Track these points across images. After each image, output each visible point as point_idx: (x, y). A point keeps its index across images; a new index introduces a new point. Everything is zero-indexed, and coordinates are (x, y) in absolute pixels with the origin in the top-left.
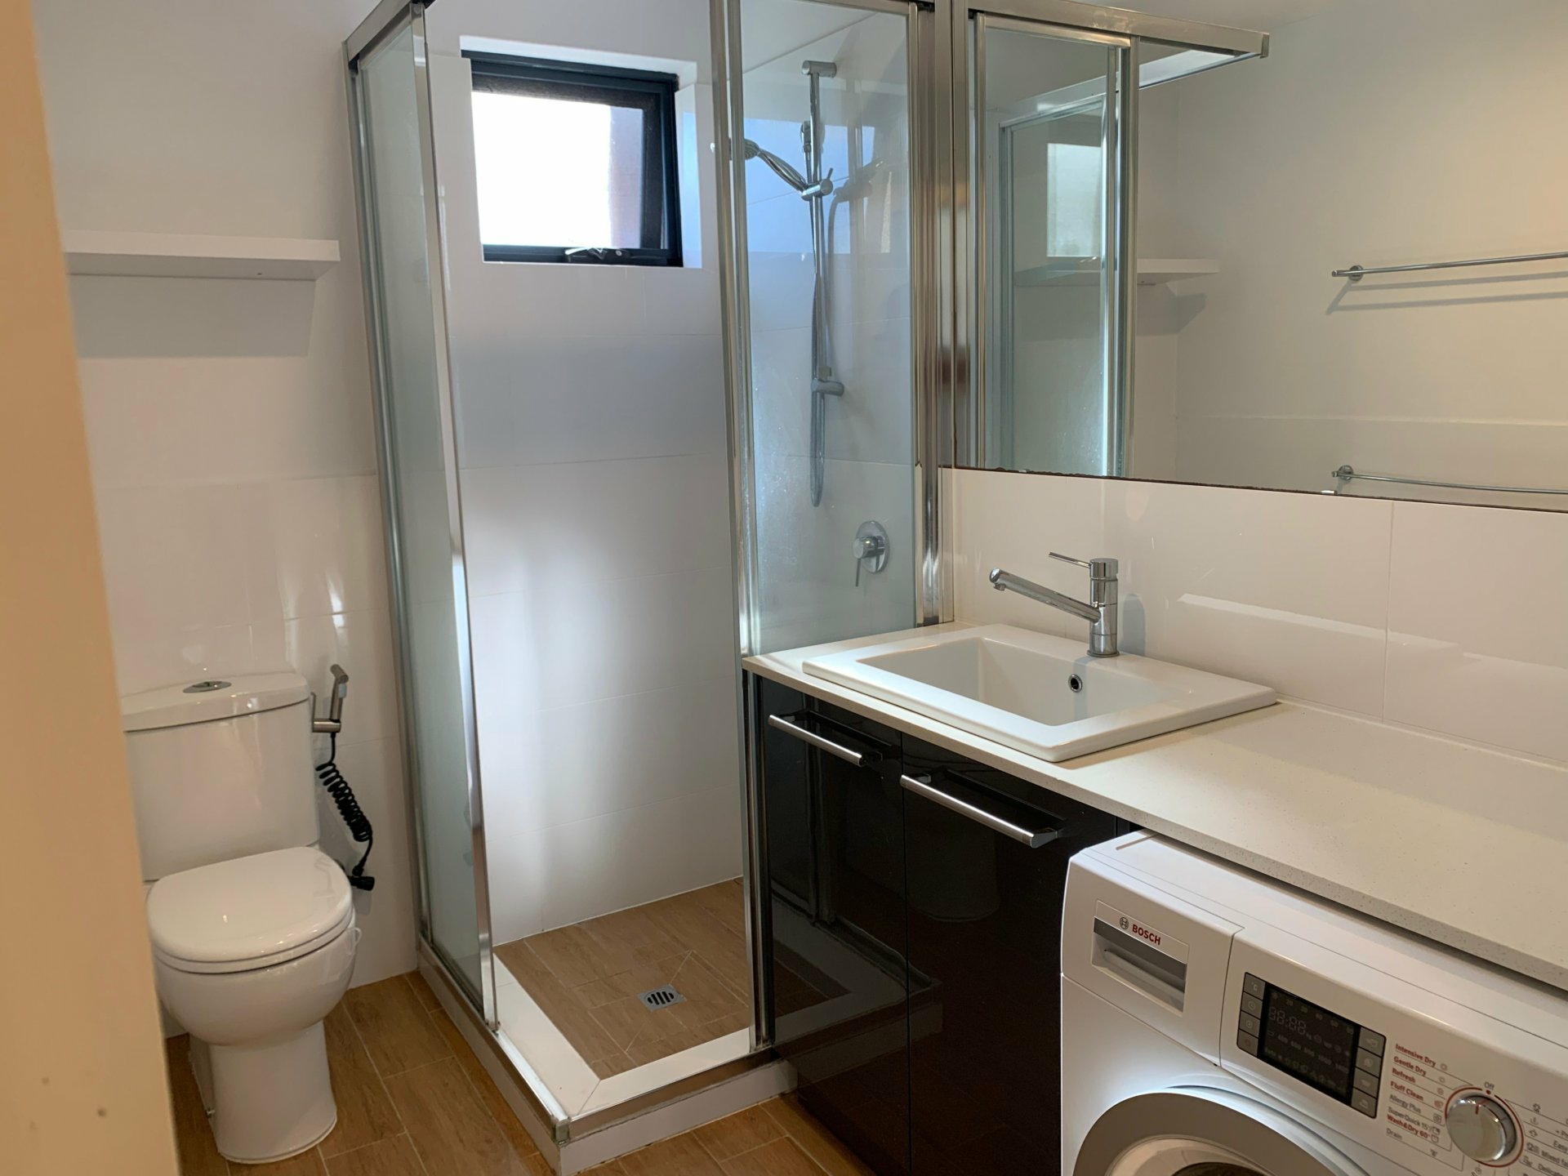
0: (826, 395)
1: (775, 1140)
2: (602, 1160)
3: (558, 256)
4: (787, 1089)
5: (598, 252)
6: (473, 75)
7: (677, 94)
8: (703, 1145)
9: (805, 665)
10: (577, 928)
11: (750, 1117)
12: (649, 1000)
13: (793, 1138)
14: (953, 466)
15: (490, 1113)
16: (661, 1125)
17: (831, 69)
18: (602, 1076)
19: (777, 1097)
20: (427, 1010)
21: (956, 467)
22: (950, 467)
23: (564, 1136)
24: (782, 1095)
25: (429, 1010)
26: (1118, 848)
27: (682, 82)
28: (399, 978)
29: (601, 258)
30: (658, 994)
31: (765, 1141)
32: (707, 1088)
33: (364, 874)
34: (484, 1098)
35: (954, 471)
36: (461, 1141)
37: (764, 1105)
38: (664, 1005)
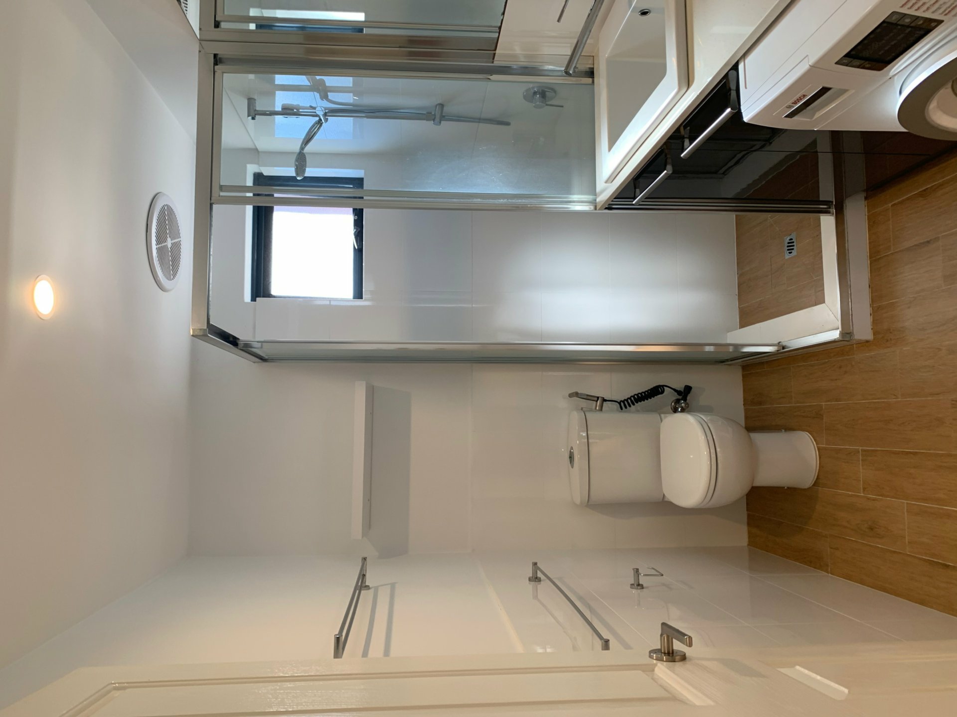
0: (443, 115)
1: (890, 214)
2: (870, 315)
3: (359, 253)
4: (863, 195)
5: (356, 231)
6: (264, 297)
7: (265, 174)
8: (879, 257)
9: (606, 182)
10: (740, 276)
11: (873, 222)
12: (790, 253)
13: (893, 203)
14: (494, 52)
15: (827, 360)
16: (861, 276)
17: (251, 102)
18: (822, 301)
19: (866, 202)
20: (764, 370)
21: (495, 50)
22: (495, 54)
23: (848, 335)
24: (866, 198)
25: (764, 368)
26: (746, 88)
27: (257, 171)
28: (744, 376)
29: (359, 229)
30: (788, 246)
31: (889, 220)
32: (847, 247)
33: (682, 390)
34: (817, 360)
35: (497, 52)
36: (836, 380)
37: (869, 211)
38: (795, 246)
